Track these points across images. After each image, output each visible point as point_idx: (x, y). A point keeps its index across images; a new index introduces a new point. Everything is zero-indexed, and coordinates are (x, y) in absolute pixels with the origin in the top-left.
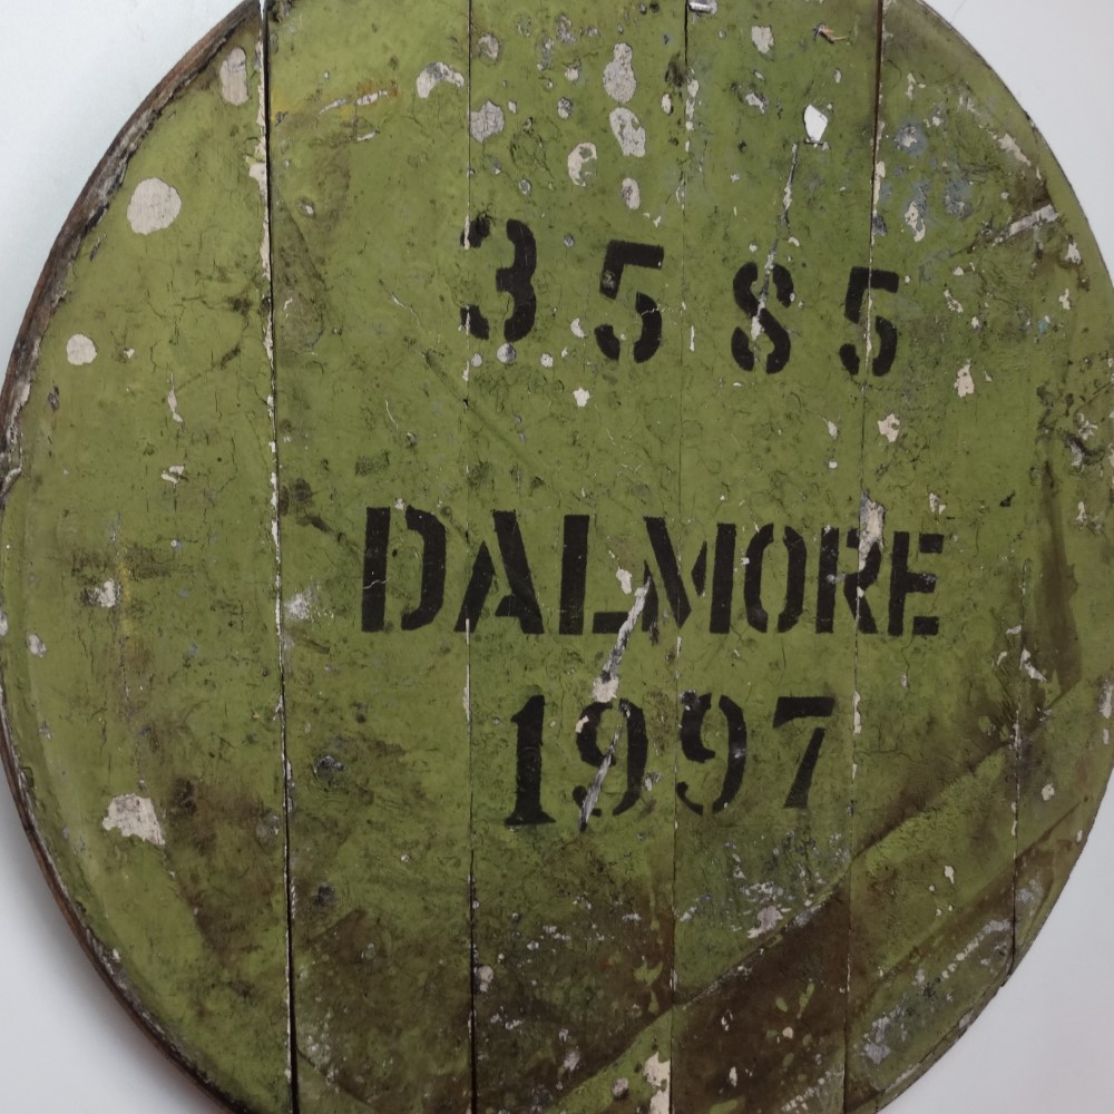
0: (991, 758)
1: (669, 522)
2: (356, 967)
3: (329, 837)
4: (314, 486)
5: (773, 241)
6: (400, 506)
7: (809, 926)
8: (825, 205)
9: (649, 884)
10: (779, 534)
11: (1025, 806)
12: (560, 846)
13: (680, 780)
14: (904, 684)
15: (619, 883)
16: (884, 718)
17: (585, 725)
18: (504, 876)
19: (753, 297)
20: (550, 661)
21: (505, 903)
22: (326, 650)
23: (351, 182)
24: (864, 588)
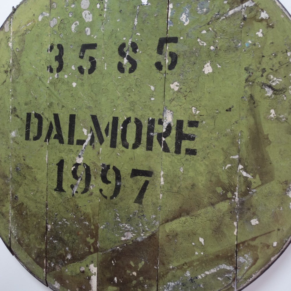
0: (223, 203)
1: (98, 116)
2: (22, 216)
3: (17, 185)
4: (17, 108)
5: (131, 35)
6: (33, 112)
7: (142, 242)
8: (149, 21)
9: (91, 215)
10: (133, 120)
11: (241, 224)
12: (67, 199)
13: (101, 188)
14: (182, 171)
16: (173, 181)
17: (74, 168)
18: (54, 203)
19: (124, 52)
20: (65, 151)
21: (54, 210)
22: (18, 144)
23: (25, 43)
24: (165, 137)
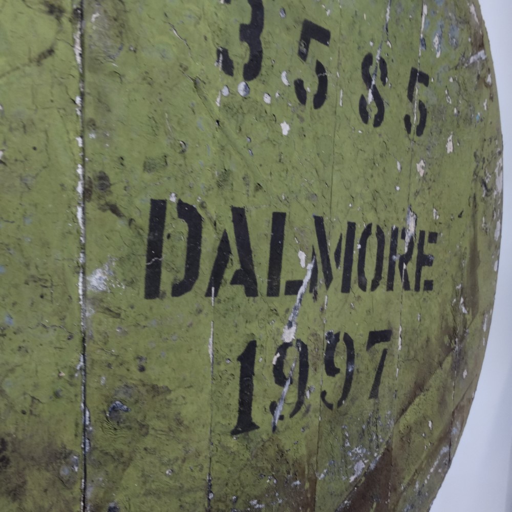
0: (447, 358)
1: (326, 219)
3: (116, 467)
4: (112, 179)
5: (380, 42)
6: (173, 199)
7: (376, 468)
8: (403, 25)
9: (305, 460)
10: (374, 230)
11: (457, 382)
12: (261, 444)
13: (323, 390)
14: (419, 319)
15: (291, 462)
16: (411, 340)
17: (278, 359)
18: (229, 472)
19: (370, 76)
20: (261, 316)
21: (228, 491)
22: (118, 315)
24: (406, 264)
